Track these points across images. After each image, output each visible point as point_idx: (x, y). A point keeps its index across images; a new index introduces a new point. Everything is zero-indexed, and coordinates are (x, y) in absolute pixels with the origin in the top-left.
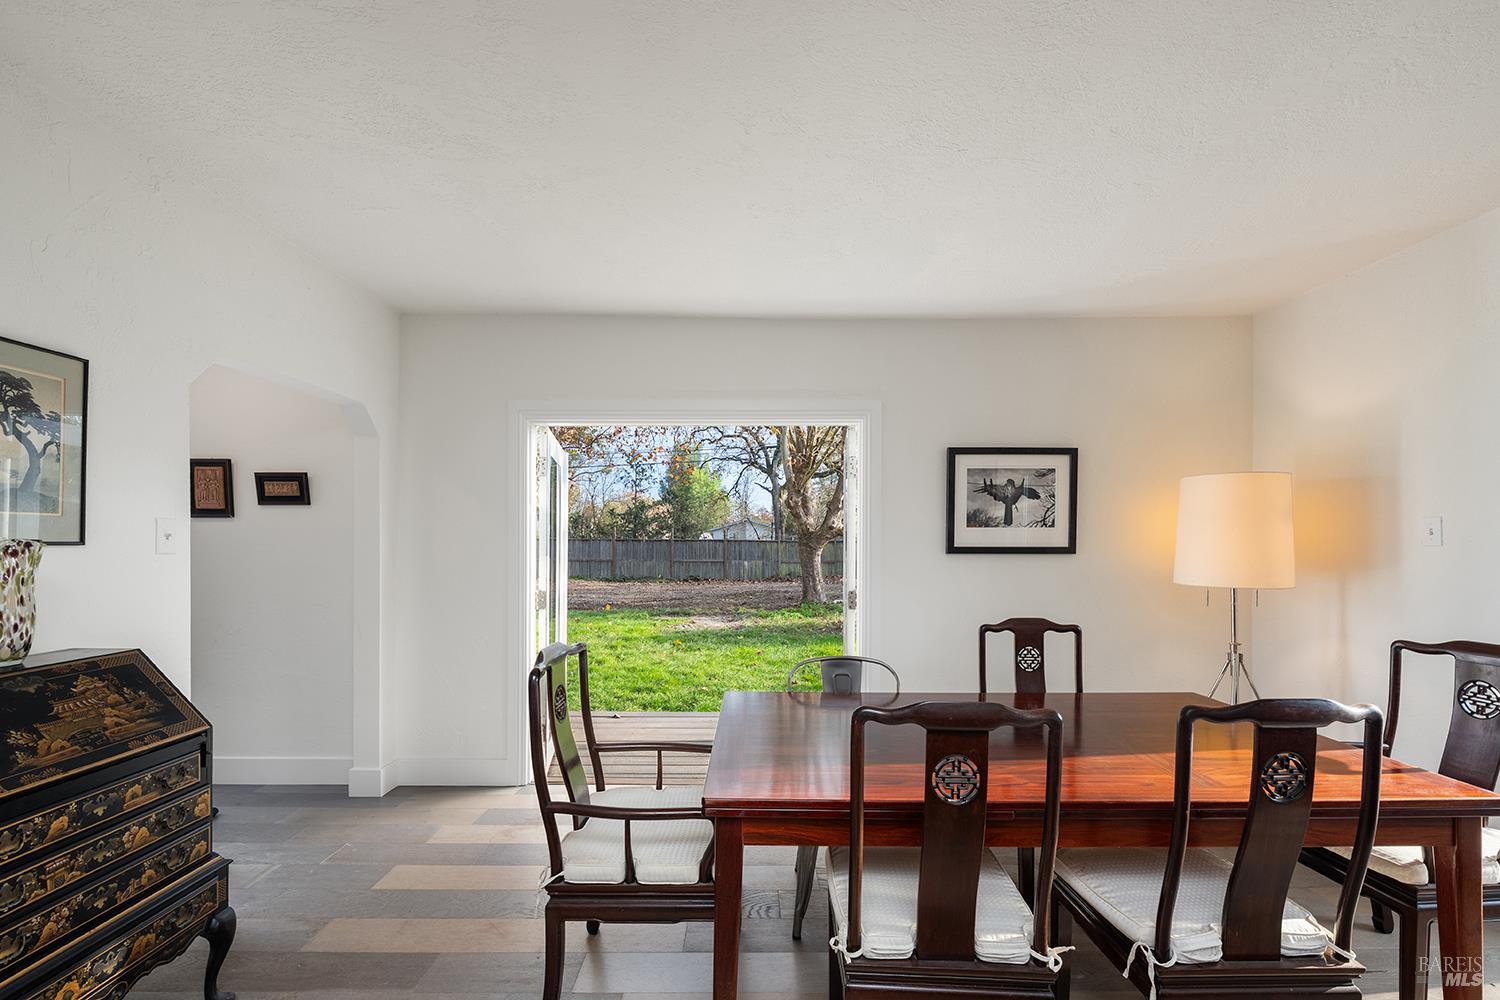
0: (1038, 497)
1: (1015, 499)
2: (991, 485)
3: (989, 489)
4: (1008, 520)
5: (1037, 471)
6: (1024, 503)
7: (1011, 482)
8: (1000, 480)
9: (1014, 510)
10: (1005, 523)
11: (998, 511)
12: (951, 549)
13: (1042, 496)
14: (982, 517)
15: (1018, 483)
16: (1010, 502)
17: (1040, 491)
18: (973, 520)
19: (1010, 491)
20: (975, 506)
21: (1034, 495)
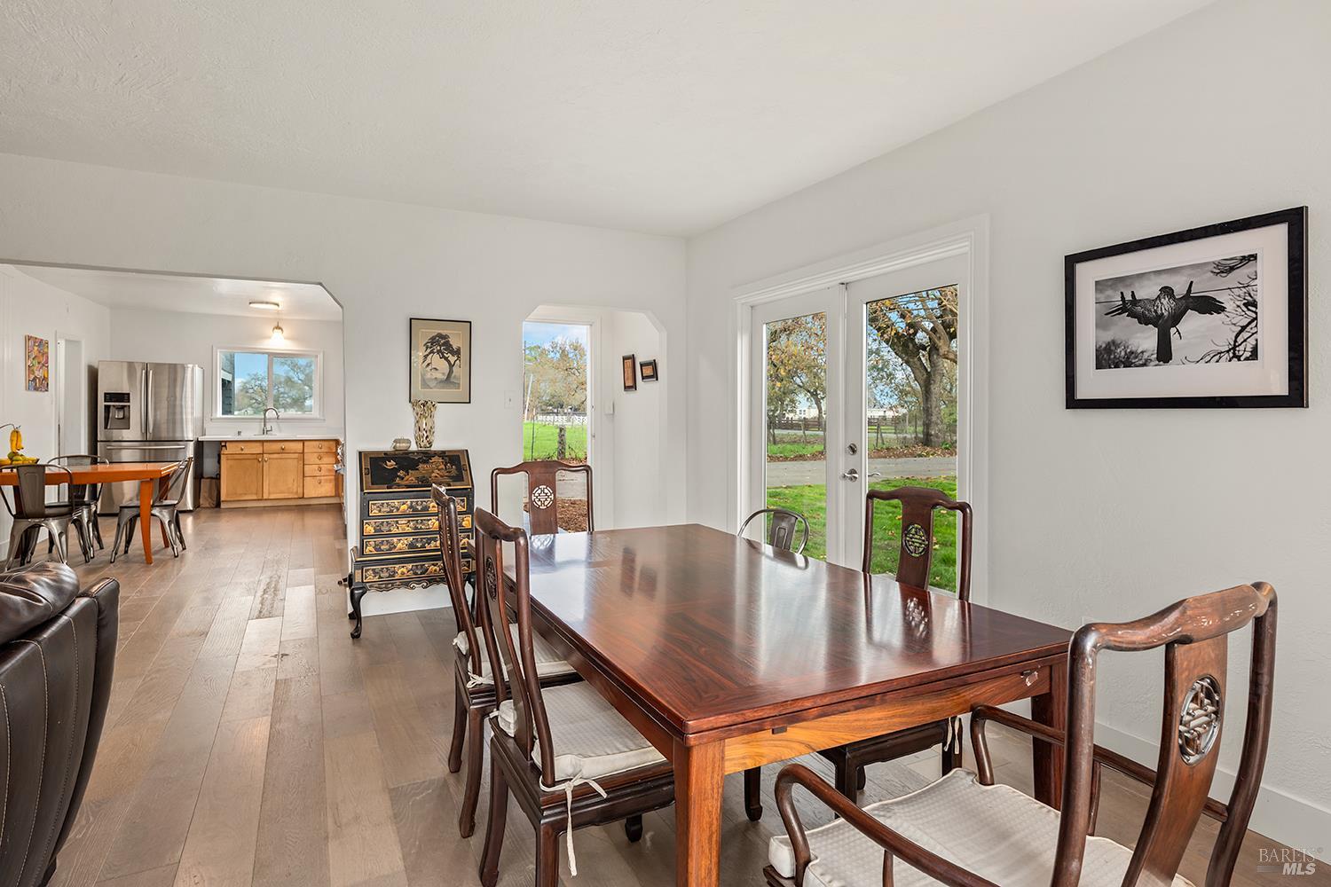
0: (1219, 309)
1: (1176, 318)
2: (1135, 301)
3: (1130, 308)
4: (1164, 354)
5: (1218, 265)
6: (1193, 323)
7: (1167, 291)
8: (1147, 291)
9: (1174, 337)
10: (1159, 359)
11: (1146, 339)
12: (1073, 402)
13: (1229, 306)
14: (1121, 352)
15: (1180, 291)
16: (1165, 325)
17: (1224, 298)
18: (1108, 357)
19: (1166, 306)
20: (1107, 337)
21: (1209, 306)
